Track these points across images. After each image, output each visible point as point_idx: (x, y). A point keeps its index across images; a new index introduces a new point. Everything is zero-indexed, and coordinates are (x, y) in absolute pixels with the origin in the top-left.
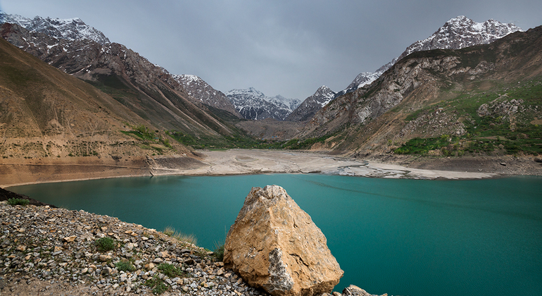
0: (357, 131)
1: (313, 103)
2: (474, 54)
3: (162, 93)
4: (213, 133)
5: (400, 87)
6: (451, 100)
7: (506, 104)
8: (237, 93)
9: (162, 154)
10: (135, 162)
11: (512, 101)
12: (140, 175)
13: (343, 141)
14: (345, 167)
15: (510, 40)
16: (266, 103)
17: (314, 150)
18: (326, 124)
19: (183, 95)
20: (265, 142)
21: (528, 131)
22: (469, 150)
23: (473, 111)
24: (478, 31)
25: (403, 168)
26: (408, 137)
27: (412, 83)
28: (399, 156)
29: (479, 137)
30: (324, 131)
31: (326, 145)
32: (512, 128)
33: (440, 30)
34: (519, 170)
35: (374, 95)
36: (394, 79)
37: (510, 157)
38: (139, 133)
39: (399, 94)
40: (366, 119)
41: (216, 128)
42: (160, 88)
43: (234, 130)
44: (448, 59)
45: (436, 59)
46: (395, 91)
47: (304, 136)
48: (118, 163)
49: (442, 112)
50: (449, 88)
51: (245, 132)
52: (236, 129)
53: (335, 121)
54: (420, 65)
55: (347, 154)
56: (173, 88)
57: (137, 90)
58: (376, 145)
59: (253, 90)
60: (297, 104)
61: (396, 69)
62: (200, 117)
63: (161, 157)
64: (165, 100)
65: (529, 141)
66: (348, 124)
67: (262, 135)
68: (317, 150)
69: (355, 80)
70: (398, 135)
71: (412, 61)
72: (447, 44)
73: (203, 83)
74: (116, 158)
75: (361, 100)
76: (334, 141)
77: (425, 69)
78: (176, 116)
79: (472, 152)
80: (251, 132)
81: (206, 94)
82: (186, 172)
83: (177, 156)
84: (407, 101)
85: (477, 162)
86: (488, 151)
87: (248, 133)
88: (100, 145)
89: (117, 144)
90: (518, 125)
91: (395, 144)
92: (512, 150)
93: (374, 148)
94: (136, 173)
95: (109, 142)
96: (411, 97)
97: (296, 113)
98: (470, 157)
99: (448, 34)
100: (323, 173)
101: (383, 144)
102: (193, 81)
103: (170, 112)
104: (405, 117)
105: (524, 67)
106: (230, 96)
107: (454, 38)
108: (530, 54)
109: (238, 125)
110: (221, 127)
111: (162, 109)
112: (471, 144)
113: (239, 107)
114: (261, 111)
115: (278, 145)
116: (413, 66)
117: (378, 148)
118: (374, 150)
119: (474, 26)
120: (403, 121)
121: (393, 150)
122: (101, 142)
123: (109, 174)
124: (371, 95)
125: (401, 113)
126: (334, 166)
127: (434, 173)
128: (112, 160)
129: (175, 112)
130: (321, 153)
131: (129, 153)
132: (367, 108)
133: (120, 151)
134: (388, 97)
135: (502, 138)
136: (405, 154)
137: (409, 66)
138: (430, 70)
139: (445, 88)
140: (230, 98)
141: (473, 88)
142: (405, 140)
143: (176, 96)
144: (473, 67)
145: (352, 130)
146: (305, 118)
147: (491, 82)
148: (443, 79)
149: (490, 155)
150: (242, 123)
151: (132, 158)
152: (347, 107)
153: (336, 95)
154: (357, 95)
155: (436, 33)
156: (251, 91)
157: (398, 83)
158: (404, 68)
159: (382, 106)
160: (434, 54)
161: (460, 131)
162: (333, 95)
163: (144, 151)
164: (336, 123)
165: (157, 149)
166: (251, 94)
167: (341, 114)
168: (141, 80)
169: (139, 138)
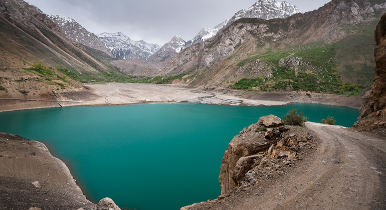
0: (204, 71)
1: (170, 48)
2: (276, 25)
3: (39, 31)
4: (91, 69)
5: (233, 42)
6: (263, 54)
7: (293, 59)
8: (108, 36)
9: (64, 89)
10: (43, 95)
11: (297, 58)
12: (50, 107)
13: (195, 78)
14: (202, 98)
15: (296, 18)
16: (133, 46)
17: (174, 85)
18: (182, 65)
19: (61, 35)
20: (135, 77)
21: (304, 77)
22: (275, 88)
23: (276, 62)
24: (278, 8)
25: (237, 98)
26: (239, 78)
27: (240, 40)
28: (235, 90)
29: (280, 80)
30: (181, 70)
31: (183, 81)
32: (296, 75)
33: (256, 3)
34: (299, 100)
35: (215, 46)
36: (229, 36)
37: (294, 92)
38: (38, 69)
39: (232, 47)
40: (210, 63)
41: (94, 66)
42: (37, 27)
43: (109, 67)
44: (262, 26)
45: (255, 25)
46: (230, 44)
47: (166, 73)
48: (27, 96)
49: (259, 62)
50: (262, 46)
51: (118, 69)
52: (111, 67)
53: (188, 63)
54: (245, 28)
55: (198, 88)
56: (51, 28)
57: (13, 26)
58: (219, 82)
59: (121, 35)
60: (156, 48)
61: (230, 29)
62: (79, 55)
63: (65, 91)
64: (44, 38)
65: (304, 83)
66: (198, 66)
67: (132, 72)
68: (177, 84)
69: (199, 33)
70: (233, 76)
71: (240, 24)
72: (260, 14)
73: (77, 25)
74: (24, 93)
75: (207, 49)
76: (188, 78)
77: (248, 31)
78: (56, 53)
79: (276, 89)
80: (123, 69)
81: (81, 35)
82: (88, 103)
83: (76, 90)
84: (237, 52)
85: (279, 95)
86: (284, 88)
87: (121, 70)
88: (5, 80)
89: (22, 80)
90: (299, 73)
91: (231, 82)
92: (296, 88)
93: (217, 84)
94: (46, 104)
95: (14, 78)
96: (239, 50)
97: (157, 55)
98: (275, 92)
99: (260, 7)
100: (190, 103)
101: (223, 81)
102: (68, 22)
103: (50, 49)
104: (237, 64)
105: (302, 36)
106: (102, 38)
107: (264, 10)
108: (305, 28)
109: (112, 63)
110: (98, 65)
111: (42, 46)
112: (276, 84)
113: (110, 48)
114: (128, 52)
115: (146, 80)
116: (241, 28)
117: (220, 84)
118: (217, 86)
119: (275, 4)
120: (235, 67)
121: (230, 86)
122: (6, 78)
123: (21, 107)
124: (214, 46)
125: (233, 61)
126: (194, 97)
127: (257, 102)
128: (20, 94)
129: (55, 50)
130: (179, 87)
131: (35, 88)
132: (211, 55)
133: (26, 86)
134: (225, 49)
135: (291, 81)
136: (238, 89)
137: (239, 28)
138: (251, 32)
139: (260, 45)
140: (102, 40)
141: (276, 47)
142: (237, 80)
143: (54, 35)
144: (275, 33)
145: (200, 70)
146: (164, 59)
147: (285, 44)
148: (259, 39)
149: (285, 91)
150: (115, 61)
151: (39, 92)
152: (196, 53)
153: (186, 43)
154: (203, 45)
155: (254, 5)
156: (120, 35)
157: (231, 39)
158: (235, 29)
159: (221, 54)
160: (254, 21)
161: (269, 75)
162: (184, 43)
163: (49, 86)
164: (189, 65)
165: (59, 84)
166: (120, 37)
167: (192, 59)
168: (16, 17)
169: (41, 75)
